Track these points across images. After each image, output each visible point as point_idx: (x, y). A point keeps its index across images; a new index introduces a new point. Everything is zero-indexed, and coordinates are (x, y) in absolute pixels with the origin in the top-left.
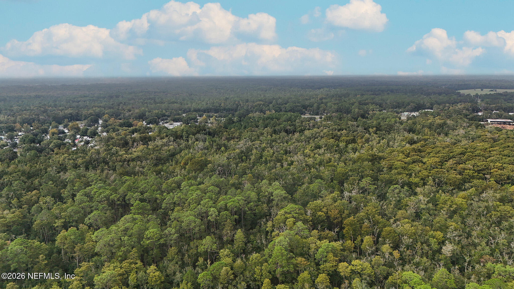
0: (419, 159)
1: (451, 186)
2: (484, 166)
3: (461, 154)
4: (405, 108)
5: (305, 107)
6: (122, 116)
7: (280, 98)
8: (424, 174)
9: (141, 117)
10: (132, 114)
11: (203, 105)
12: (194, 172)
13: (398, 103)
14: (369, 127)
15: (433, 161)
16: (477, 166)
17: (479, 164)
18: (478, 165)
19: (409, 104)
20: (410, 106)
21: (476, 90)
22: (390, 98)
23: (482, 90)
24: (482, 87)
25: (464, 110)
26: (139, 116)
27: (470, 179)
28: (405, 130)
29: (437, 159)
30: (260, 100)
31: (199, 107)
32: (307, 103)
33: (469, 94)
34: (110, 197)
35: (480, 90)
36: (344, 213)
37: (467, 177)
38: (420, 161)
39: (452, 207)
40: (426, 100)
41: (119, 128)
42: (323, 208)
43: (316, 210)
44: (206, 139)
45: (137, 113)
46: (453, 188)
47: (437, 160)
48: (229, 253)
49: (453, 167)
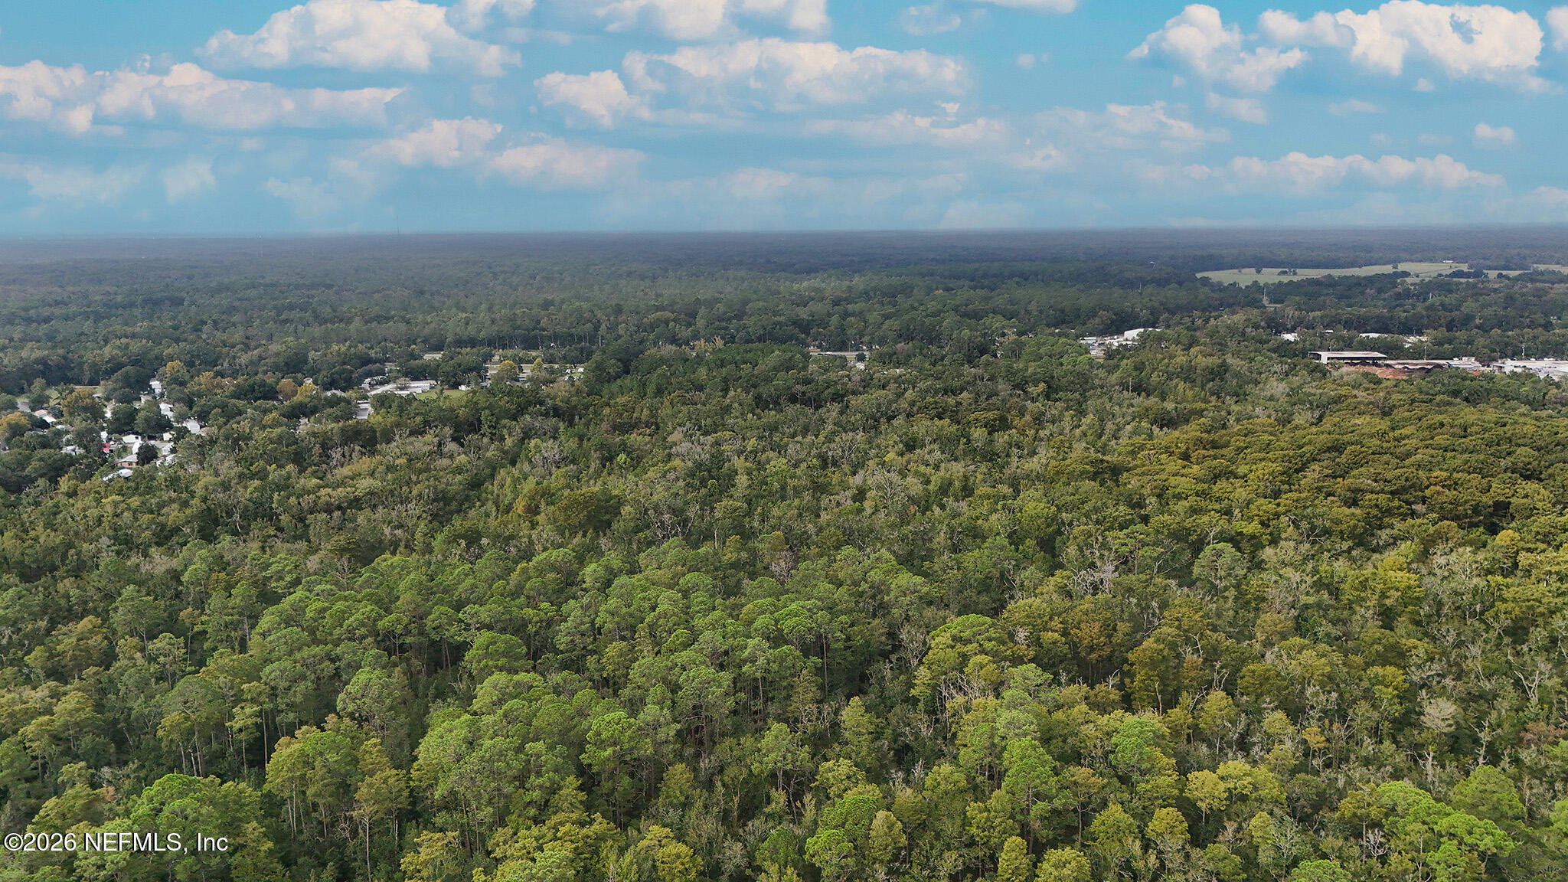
0: (1228, 467)
1: (1343, 539)
2: (1403, 479)
3: (1329, 450)
4: (1084, 324)
5: (805, 327)
6: (226, 365)
7: (717, 301)
8: (1264, 508)
9: (295, 366)
10: (261, 358)
11: (483, 325)
12: (579, 535)
13: (1062, 311)
14: (1027, 382)
15: (1266, 471)
16: (1385, 481)
17: (1389, 476)
18: (1388, 478)
19: (1093, 314)
20: (1097, 320)
21: (1244, 271)
22: (1036, 297)
23: (1258, 272)
24: (1259, 264)
25: (1248, 326)
26: (287, 364)
27: (1380, 519)
28: (1125, 387)
29: (1275, 465)
30: (658, 309)
31: (471, 330)
32: (803, 314)
33: (1235, 284)
34: (380, 623)
35: (1253, 270)
36: (1115, 629)
37: (1375, 512)
38: (1230, 472)
39: (1388, 597)
40: (1136, 301)
41: (240, 403)
42: (1051, 619)
43: (1034, 626)
44: (556, 429)
45: (277, 354)
46: (1350, 543)
47: (1276, 467)
48: (855, 769)
49: (1323, 487)
